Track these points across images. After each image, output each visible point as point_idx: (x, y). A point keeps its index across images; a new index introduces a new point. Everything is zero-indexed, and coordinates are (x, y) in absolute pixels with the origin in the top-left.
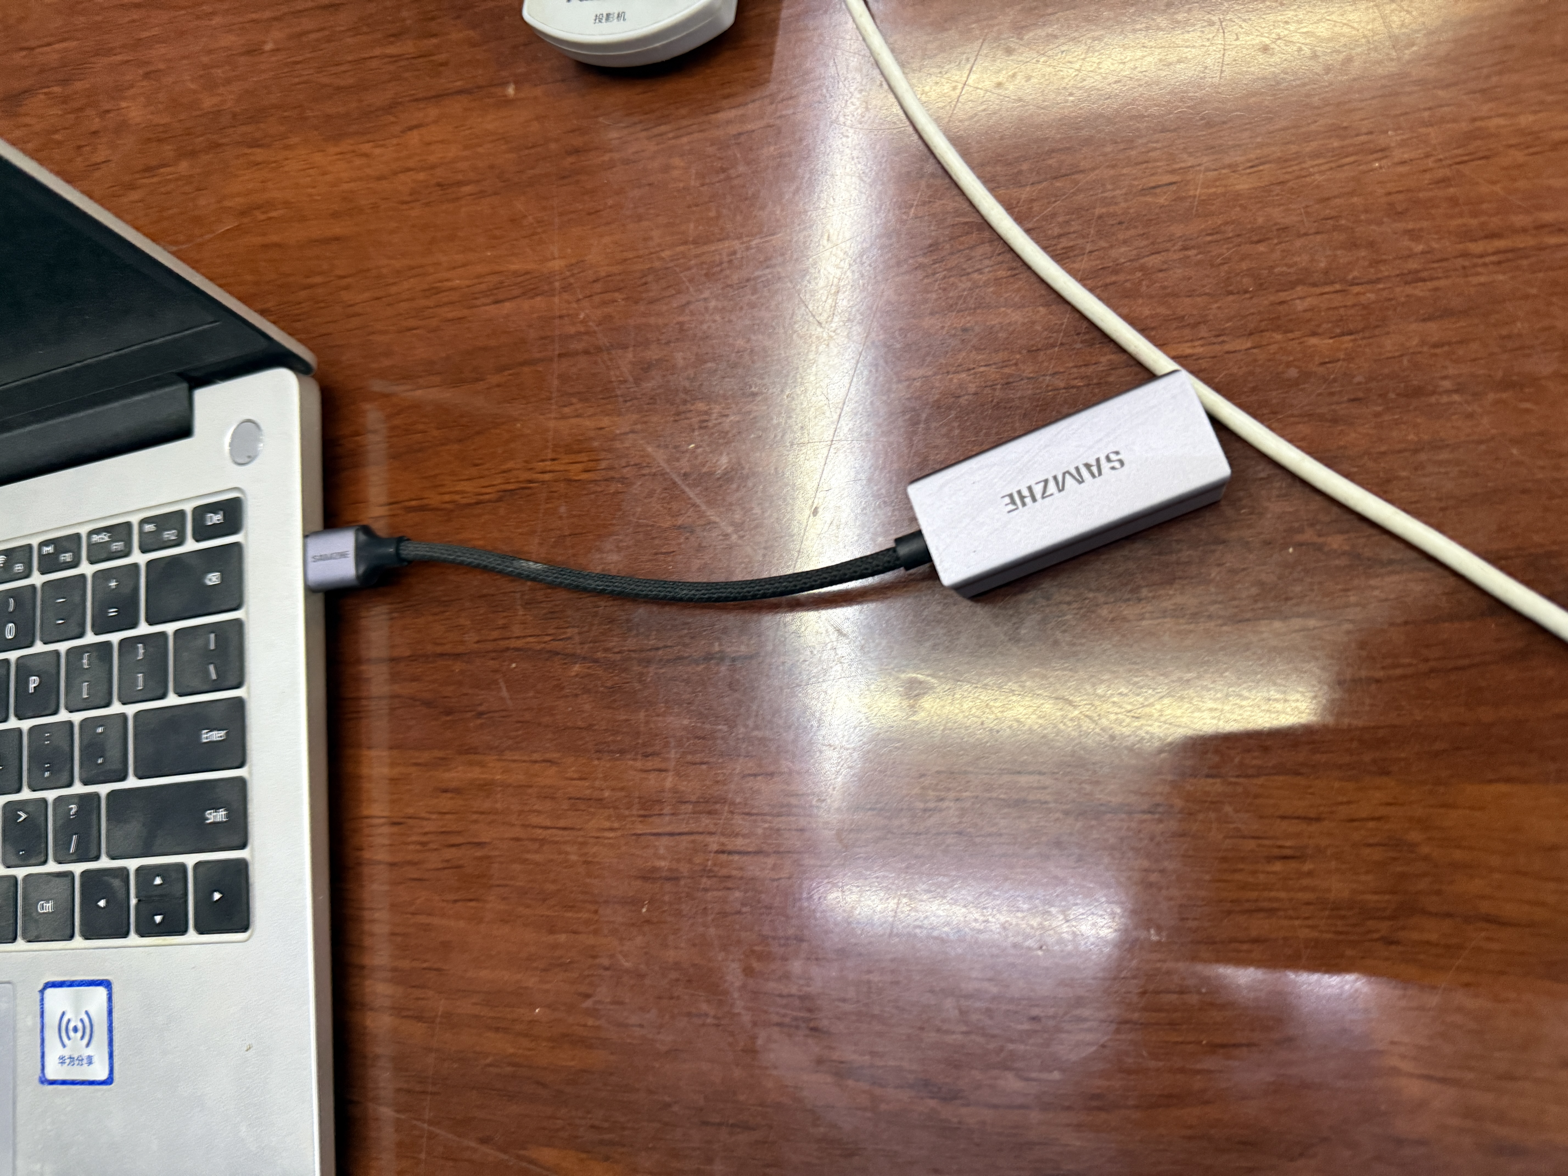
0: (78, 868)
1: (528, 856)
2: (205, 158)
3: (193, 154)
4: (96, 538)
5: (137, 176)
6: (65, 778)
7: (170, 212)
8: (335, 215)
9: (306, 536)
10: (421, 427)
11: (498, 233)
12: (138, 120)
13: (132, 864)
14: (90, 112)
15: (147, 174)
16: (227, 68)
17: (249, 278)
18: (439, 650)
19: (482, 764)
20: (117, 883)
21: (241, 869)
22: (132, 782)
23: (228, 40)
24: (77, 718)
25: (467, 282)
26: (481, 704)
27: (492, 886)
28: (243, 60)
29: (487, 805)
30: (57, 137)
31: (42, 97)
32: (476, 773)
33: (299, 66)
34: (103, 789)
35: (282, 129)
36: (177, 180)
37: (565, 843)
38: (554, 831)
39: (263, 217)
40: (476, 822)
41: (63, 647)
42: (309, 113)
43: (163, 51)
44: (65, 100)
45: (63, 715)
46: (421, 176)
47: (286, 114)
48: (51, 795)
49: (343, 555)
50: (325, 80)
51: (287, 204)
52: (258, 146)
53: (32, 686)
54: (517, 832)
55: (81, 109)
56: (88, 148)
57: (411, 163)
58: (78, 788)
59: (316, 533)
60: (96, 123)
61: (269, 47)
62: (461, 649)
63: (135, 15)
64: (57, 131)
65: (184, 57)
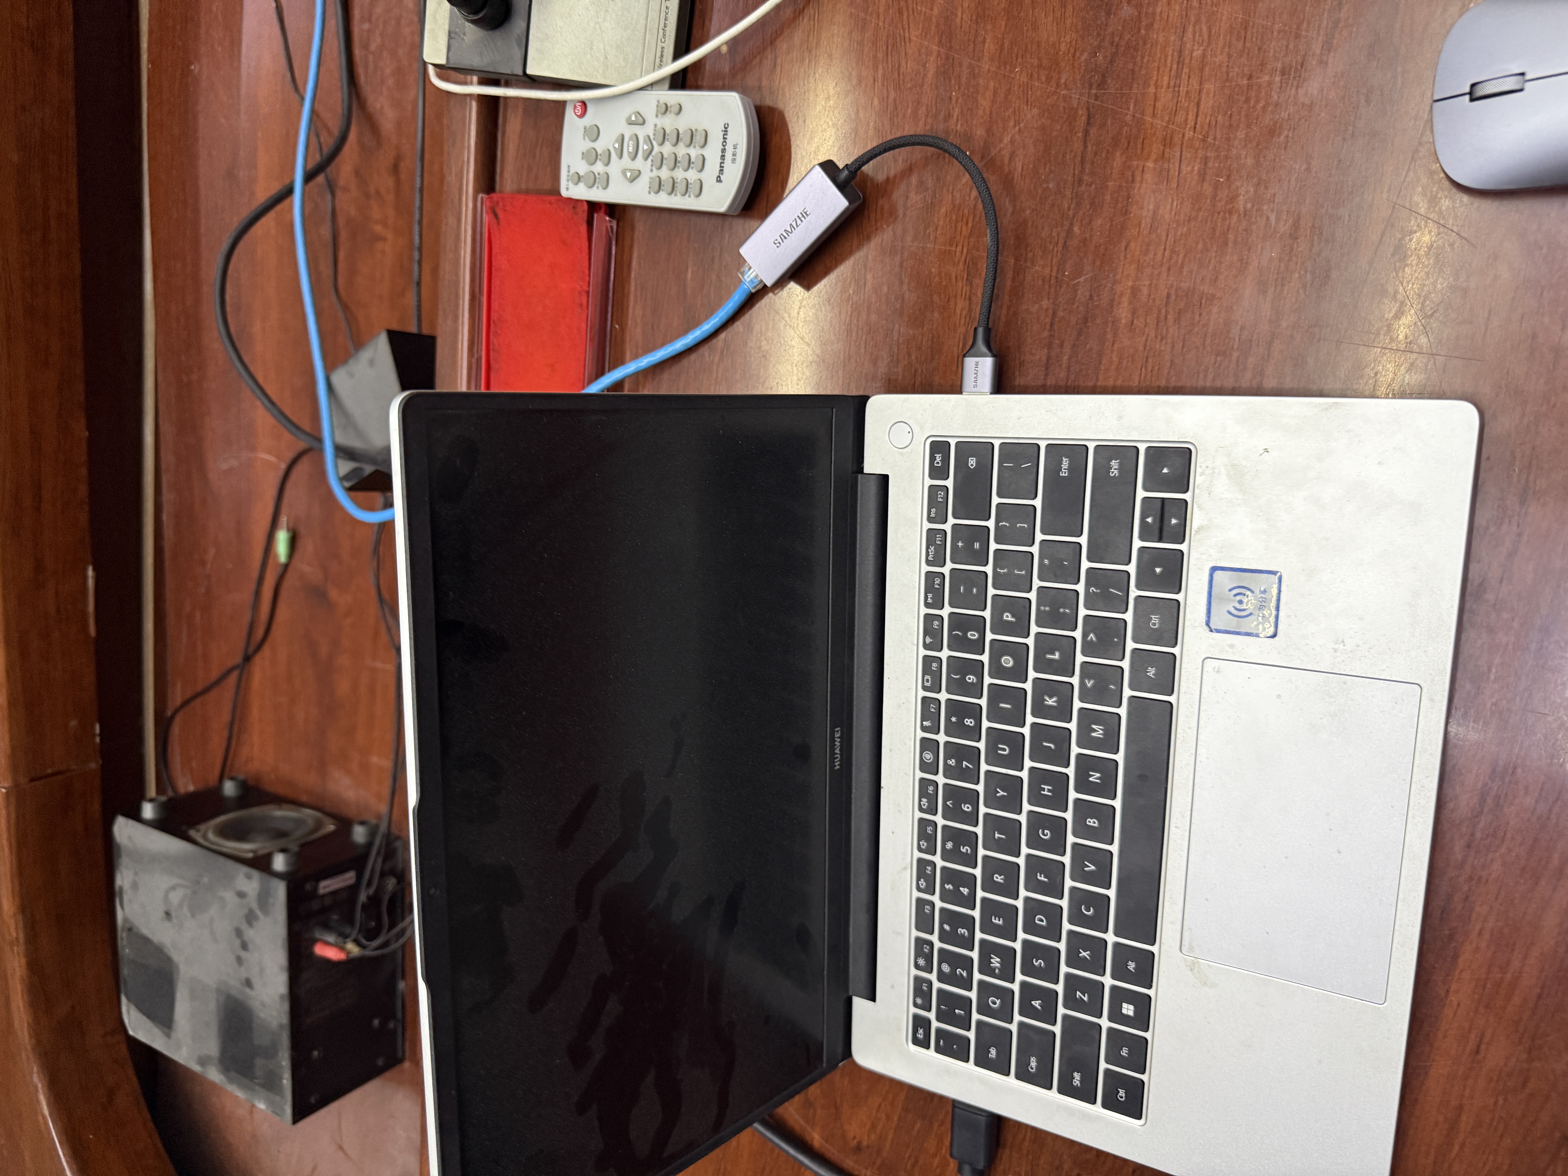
0: (1133, 593)
4: (931, 559)
6: (1073, 597)
9: (961, 392)
13: (1137, 543)
21: (1151, 452)
22: (1084, 539)
24: (1036, 583)
34: (1085, 564)
38: (1168, 243)
41: (991, 591)
45: (1033, 595)
48: (1082, 611)
49: (979, 366)
53: (1009, 620)
58: (1081, 586)
59: (961, 384)
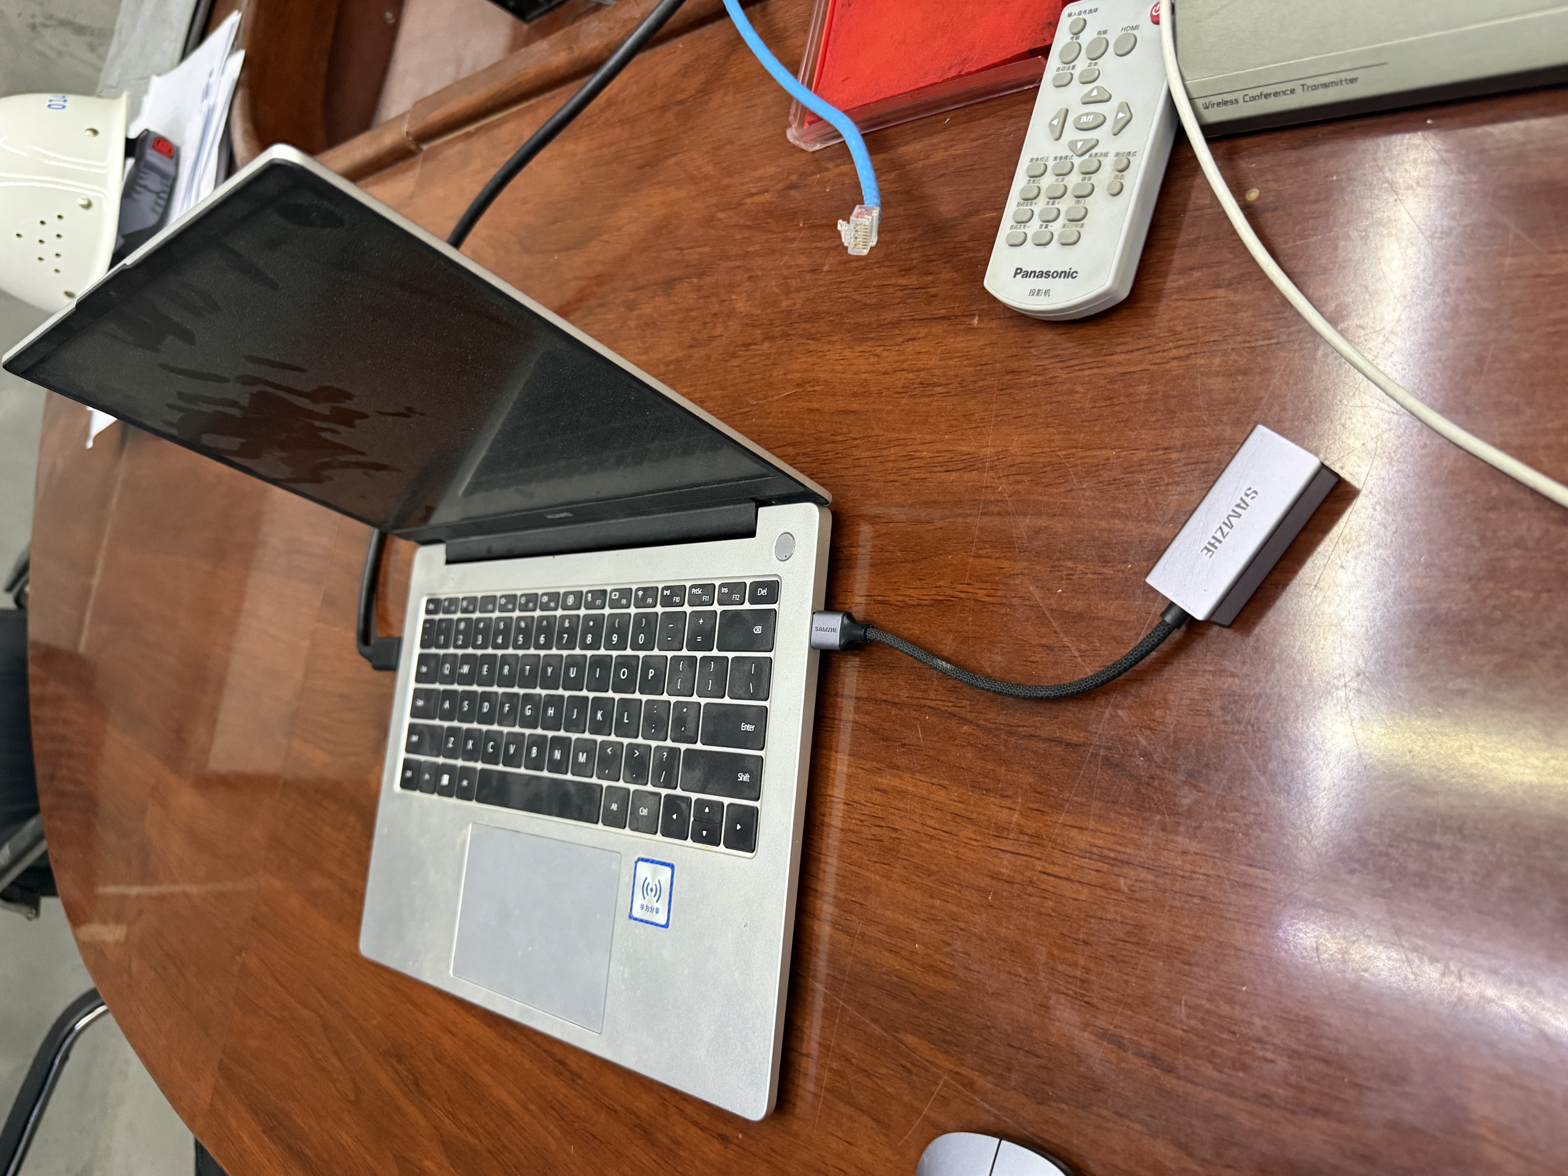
0: (664, 792)
1: (922, 844)
2: (780, 343)
3: (772, 338)
4: (694, 591)
5: (738, 349)
6: (663, 735)
7: (756, 377)
8: (855, 395)
9: (814, 613)
10: (891, 548)
11: (954, 423)
12: (742, 309)
13: (694, 796)
14: (714, 299)
15: (743, 349)
16: (799, 280)
17: (797, 429)
18: (884, 697)
19: (901, 778)
20: (684, 806)
21: (754, 812)
22: (699, 746)
23: (802, 260)
24: (673, 699)
25: (931, 455)
26: (905, 739)
27: (898, 858)
28: (808, 276)
29: (901, 805)
30: (694, 314)
31: (686, 284)
32: (897, 782)
33: (843, 285)
34: (683, 747)
35: (828, 329)
36: (761, 355)
37: (946, 841)
38: (940, 832)
39: (810, 389)
40: (893, 814)
41: (670, 654)
42: (846, 320)
43: (760, 262)
44: (699, 289)
45: (665, 697)
46: (911, 376)
47: (831, 318)
48: (654, 744)
49: (834, 630)
50: (858, 297)
51: (826, 383)
52: (813, 339)
53: (650, 675)
54: (918, 827)
55: (708, 297)
56: (711, 325)
57: (905, 366)
58: (669, 743)
59: (820, 612)
60: (716, 308)
61: (826, 268)
62: (897, 700)
63: (746, 234)
64: (692, 310)
65: (773, 269)
